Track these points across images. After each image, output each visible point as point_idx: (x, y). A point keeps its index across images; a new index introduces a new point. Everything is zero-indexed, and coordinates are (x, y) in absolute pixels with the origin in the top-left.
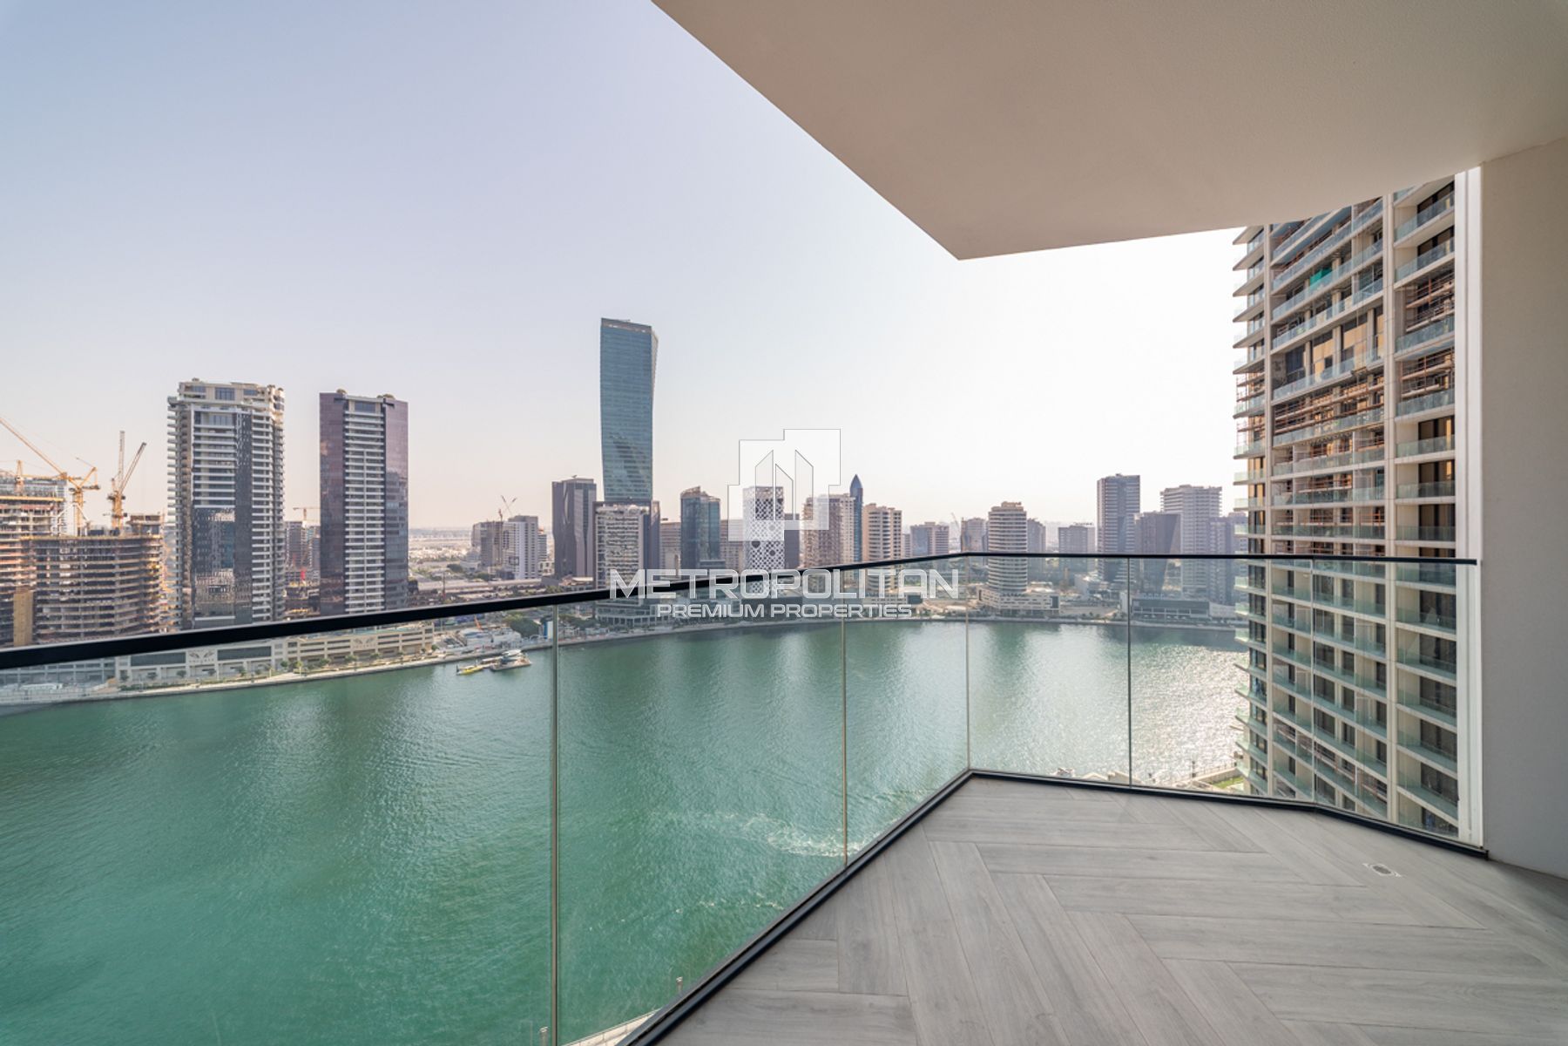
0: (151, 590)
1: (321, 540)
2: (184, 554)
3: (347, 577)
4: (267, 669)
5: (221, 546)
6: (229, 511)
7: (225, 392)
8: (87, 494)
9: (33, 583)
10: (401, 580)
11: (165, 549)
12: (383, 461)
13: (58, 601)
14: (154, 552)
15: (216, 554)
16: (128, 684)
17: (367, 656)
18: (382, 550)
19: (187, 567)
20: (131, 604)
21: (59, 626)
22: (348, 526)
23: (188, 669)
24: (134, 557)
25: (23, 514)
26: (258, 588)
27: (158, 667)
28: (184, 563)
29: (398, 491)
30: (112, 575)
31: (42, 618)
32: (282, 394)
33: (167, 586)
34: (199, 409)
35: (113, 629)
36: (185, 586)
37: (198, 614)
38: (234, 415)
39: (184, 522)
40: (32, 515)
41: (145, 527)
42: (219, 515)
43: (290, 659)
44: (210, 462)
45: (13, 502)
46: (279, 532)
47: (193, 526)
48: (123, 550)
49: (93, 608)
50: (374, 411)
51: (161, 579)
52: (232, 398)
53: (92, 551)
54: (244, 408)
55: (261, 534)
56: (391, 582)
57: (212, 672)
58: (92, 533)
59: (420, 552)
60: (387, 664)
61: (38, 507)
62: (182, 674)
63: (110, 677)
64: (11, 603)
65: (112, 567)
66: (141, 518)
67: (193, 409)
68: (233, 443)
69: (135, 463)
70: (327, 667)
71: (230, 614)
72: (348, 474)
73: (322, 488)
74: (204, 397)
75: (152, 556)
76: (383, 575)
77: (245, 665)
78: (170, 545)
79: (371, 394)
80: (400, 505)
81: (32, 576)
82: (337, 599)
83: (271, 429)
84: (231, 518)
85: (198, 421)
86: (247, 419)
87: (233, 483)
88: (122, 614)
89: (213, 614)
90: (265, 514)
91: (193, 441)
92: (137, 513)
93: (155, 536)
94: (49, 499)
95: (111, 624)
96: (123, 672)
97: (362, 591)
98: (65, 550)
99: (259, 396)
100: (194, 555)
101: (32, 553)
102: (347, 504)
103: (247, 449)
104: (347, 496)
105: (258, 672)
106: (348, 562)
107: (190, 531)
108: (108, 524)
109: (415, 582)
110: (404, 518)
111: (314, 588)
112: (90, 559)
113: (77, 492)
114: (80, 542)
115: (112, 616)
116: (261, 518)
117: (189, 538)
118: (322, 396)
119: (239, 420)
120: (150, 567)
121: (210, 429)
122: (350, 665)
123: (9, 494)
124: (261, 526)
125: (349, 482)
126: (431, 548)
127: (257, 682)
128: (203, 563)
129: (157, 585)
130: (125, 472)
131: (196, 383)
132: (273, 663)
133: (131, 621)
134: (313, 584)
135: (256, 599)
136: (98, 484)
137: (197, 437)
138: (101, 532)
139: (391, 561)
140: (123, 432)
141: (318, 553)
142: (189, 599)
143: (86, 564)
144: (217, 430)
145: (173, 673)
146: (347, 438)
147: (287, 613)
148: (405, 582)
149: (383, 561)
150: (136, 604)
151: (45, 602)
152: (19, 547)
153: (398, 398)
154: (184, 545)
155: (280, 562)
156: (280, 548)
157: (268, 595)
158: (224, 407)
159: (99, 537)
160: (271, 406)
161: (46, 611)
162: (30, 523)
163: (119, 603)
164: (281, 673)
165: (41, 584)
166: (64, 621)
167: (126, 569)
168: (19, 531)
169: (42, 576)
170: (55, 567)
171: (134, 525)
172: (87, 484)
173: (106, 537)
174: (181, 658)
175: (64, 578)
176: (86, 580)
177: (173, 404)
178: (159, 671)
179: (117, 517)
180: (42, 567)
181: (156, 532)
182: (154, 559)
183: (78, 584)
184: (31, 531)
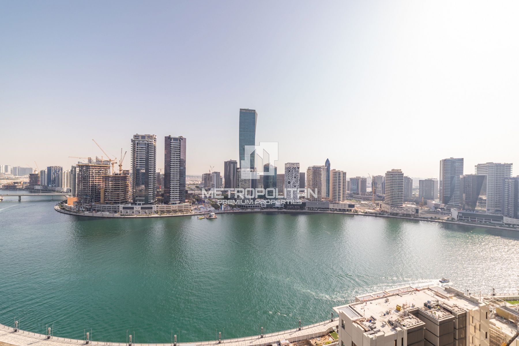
0: (127, 190)
1: (165, 178)
2: (134, 181)
3: (170, 188)
4: (152, 213)
5: (142, 179)
6: (143, 169)
7: (143, 137)
8: (115, 164)
9: (104, 187)
10: (184, 190)
11: (130, 179)
12: (180, 156)
13: (109, 192)
14: (128, 180)
15: (141, 181)
16: (122, 214)
17: (175, 211)
18: (179, 181)
19: (135, 184)
20: (123, 193)
21: (109, 198)
22: (171, 174)
23: (134, 211)
24: (124, 181)
25: (103, 170)
26: (150, 191)
27: (128, 210)
28: (134, 183)
29: (183, 164)
30: (119, 185)
31: (106, 196)
32: (156, 137)
33: (130, 189)
34: (138, 142)
35: (119, 199)
36: (134, 189)
37: (137, 197)
38: (145, 143)
39: (134, 172)
40: (104, 170)
41: (126, 172)
42: (142, 170)
43: (157, 211)
44: (140, 156)
45: (101, 166)
46: (155, 175)
47: (136, 173)
48: (122, 179)
49: (115, 194)
50: (177, 141)
51: (129, 187)
52: (145, 139)
53: (115, 179)
54: (147, 141)
55: (151, 176)
56: (181, 190)
57: (139, 213)
58: (116, 174)
59: (188, 182)
60: (180, 214)
61: (105, 168)
62: (133, 212)
63: (119, 212)
64: (100, 192)
65: (119, 183)
66: (125, 171)
67: (136, 142)
68: (145, 151)
69: (124, 156)
70: (165, 214)
71: (144, 197)
72: (171, 159)
73: (165, 163)
74: (139, 139)
75: (128, 181)
76: (179, 188)
77: (147, 211)
78: (131, 178)
79: (177, 136)
80: (184, 168)
81: (104, 185)
82: (168, 195)
83: (153, 147)
84: (144, 171)
85: (137, 145)
86: (148, 144)
87: (145, 162)
88: (121, 196)
89: (140, 197)
90: (152, 170)
91: (136, 151)
92: (124, 170)
93: (128, 176)
94: (107, 166)
95: (119, 198)
96: (121, 211)
97: (174, 193)
98: (110, 179)
99: (151, 138)
100: (136, 181)
101: (104, 179)
102: (171, 168)
103: (148, 152)
104: (171, 165)
105: (150, 214)
106: (171, 184)
107: (135, 175)
108: (118, 172)
109: (187, 191)
110: (185, 172)
111: (163, 191)
112: (115, 181)
113: (113, 164)
114: (113, 177)
115: (119, 196)
116: (151, 171)
117: (135, 176)
118: (165, 137)
119: (146, 144)
120: (127, 184)
121: (140, 147)
122: (171, 213)
123: (100, 164)
124: (151, 174)
125: (171, 161)
126: (191, 181)
127: (149, 216)
128: (138, 183)
129: (128, 189)
130: (122, 159)
131: (137, 135)
132: (153, 211)
133: (123, 198)
134: (162, 190)
135: (149, 194)
136: (117, 162)
137: (137, 150)
138: (117, 174)
139: (181, 184)
140: (122, 149)
141: (164, 181)
142: (135, 192)
143: (114, 182)
144: (142, 148)
145: (131, 212)
146: (171, 149)
147: (156, 198)
148: (185, 191)
149: (179, 184)
150: (124, 193)
151: (106, 192)
152: (102, 178)
153: (184, 137)
154: (134, 178)
155: (155, 184)
156: (155, 180)
157: (152, 193)
158: (143, 141)
159: (117, 176)
160: (154, 140)
161: (106, 194)
162: (104, 172)
163: (120, 193)
164: (155, 214)
165: (106, 187)
166: (110, 197)
167: (122, 184)
168: (102, 174)
169: (106, 185)
170: (108, 183)
171: (124, 173)
172: (115, 162)
173: (118, 176)
174: (133, 208)
175: (110, 186)
176: (114, 187)
177: (132, 141)
178: (128, 211)
179: (120, 171)
180: (106, 183)
181: (128, 175)
182: (127, 182)
183: (113, 188)
184: (104, 174)
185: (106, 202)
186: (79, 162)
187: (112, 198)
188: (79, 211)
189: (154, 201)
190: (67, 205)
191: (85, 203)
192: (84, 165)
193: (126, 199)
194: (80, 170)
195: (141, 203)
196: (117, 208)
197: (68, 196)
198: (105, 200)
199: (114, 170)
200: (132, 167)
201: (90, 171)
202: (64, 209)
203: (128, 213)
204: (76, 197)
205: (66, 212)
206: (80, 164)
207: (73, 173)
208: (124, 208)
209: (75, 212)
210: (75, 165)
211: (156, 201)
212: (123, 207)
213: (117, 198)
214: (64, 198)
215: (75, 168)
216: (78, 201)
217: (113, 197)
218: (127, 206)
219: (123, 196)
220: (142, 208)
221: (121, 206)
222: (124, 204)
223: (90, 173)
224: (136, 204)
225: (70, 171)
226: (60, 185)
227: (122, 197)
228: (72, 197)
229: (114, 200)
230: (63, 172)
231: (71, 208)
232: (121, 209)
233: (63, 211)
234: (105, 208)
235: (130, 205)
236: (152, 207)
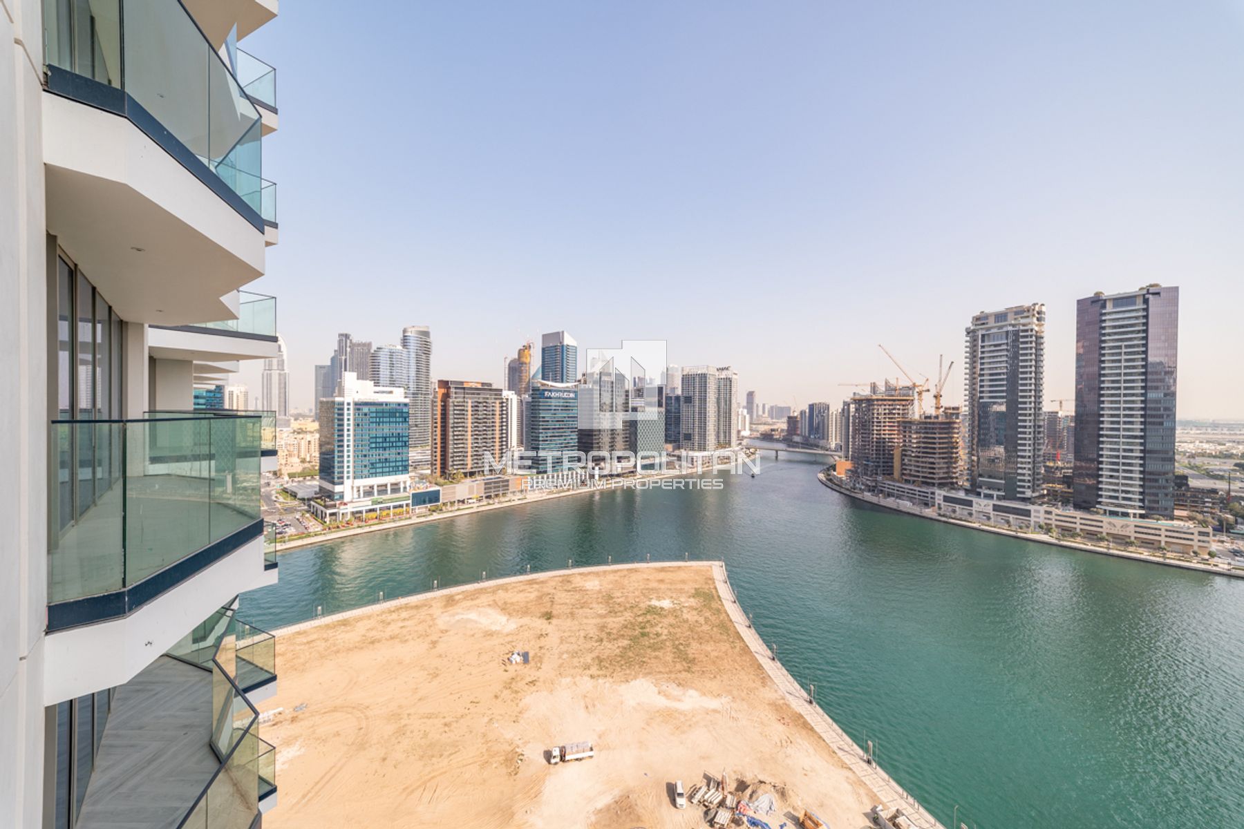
0: (954, 455)
1: (1076, 428)
2: (973, 433)
3: (1101, 463)
4: (1028, 527)
5: (996, 429)
6: (1001, 404)
7: (1000, 317)
8: (924, 394)
9: (901, 445)
10: (1165, 473)
11: (962, 429)
12: (1145, 352)
13: (910, 456)
14: (956, 431)
15: (993, 434)
16: (942, 512)
17: (1123, 541)
18: (1142, 441)
19: (975, 442)
20: (944, 463)
21: (911, 470)
22: (1102, 416)
23: (974, 512)
24: (945, 433)
25: (898, 407)
26: (1022, 463)
27: (958, 506)
28: (973, 439)
29: (1162, 380)
30: (934, 443)
31: (905, 464)
32: (1044, 309)
33: (962, 453)
34: (984, 332)
35: (935, 476)
36: (973, 455)
37: (980, 475)
38: (1007, 332)
39: (973, 412)
40: (901, 407)
41: (953, 412)
42: (995, 406)
43: (1046, 524)
44: (990, 369)
45: (894, 400)
46: (1039, 420)
47: (979, 415)
48: (940, 428)
49: (926, 462)
50: (1134, 304)
51: (960, 448)
52: (1006, 320)
53: (926, 428)
54: (1014, 326)
55: (1025, 421)
56: (1150, 473)
57: (989, 518)
58: (926, 418)
59: (1191, 446)
60: (1145, 554)
62: (971, 514)
63: (933, 506)
64: (893, 454)
65: (934, 438)
66: (949, 409)
67: (980, 333)
68: (1005, 353)
69: (948, 374)
70: (1079, 539)
71: (1001, 479)
72: (1104, 368)
73: (1078, 382)
74: (987, 323)
75: (955, 433)
76: (1141, 465)
77: (1011, 519)
78: (965, 427)
80: (1166, 395)
81: (901, 441)
82: (1090, 482)
83: (1034, 338)
84: (1003, 408)
85: (983, 341)
86: (1016, 334)
87: (1005, 383)
88: (940, 468)
89: (990, 477)
90: (1028, 406)
91: (980, 356)
92: (947, 406)
93: (958, 421)
94: (908, 398)
95: (933, 473)
96: (939, 504)
97: (1117, 478)
98: (914, 427)
99: (1025, 314)
100: (979, 434)
101: (901, 428)
102: (1103, 395)
103: (1015, 357)
104: (1103, 389)
105: (1021, 528)
106: (1102, 449)
107: (977, 418)
108: (932, 412)
109: (1185, 478)
110: (1170, 411)
111: (1068, 468)
112: (924, 433)
113: (920, 393)
114: (921, 423)
115: (934, 468)
116: (1025, 409)
117: (976, 423)
118: (1079, 302)
119: (1010, 335)
120: (954, 440)
121: (991, 346)
122: (1102, 544)
123: (893, 396)
124: (1025, 415)
125: (1104, 375)
126: (1208, 442)
127: (1019, 534)
128: (984, 440)
129: (957, 453)
130: (943, 380)
131: (982, 315)
132: (1032, 523)
133: (944, 473)
134: (1068, 465)
135: (1020, 471)
136: (929, 388)
137: (983, 352)
138: (930, 417)
139: (1151, 452)
140: (942, 355)
141: (1072, 439)
142: (975, 464)
143: (923, 435)
144: (995, 346)
145: (966, 512)
146: (1104, 335)
147: (1044, 486)
148: (1171, 475)
149: (1142, 451)
150: (946, 463)
151: (906, 455)
152: (896, 424)
154: (973, 427)
155: (1039, 444)
156: (1039, 433)
157: (1029, 469)
158: (1001, 327)
159: (928, 420)
160: (1035, 320)
161: (906, 460)
162: (901, 412)
163: (938, 461)
164: (1039, 533)
165: (904, 446)
166: (913, 468)
167: (941, 441)
168: (897, 416)
169: (905, 441)
170: (910, 436)
171: (946, 413)
172: (924, 389)
173: (932, 420)
174: (970, 504)
175: (914, 443)
176: (923, 445)
177: (969, 332)
178: (957, 509)
179: (937, 408)
180: (905, 436)
181: (957, 418)
182: (956, 436)
183: (919, 447)
184: (901, 416)
185: (904, 477)
186: (854, 394)
187: (918, 472)
188: (854, 489)
189: (1036, 494)
190: (835, 473)
191: (866, 474)
192: (863, 398)
193: (952, 478)
194: (856, 409)
195: (995, 493)
196: (930, 496)
197: (837, 458)
198: (903, 474)
199: (923, 407)
200: (967, 398)
201: (873, 409)
202: (830, 480)
203: (958, 513)
204: (849, 462)
205: (834, 487)
206: (857, 397)
207: (846, 414)
208: (946, 499)
209: (848, 489)
210: (848, 400)
211: (1043, 496)
212: (945, 497)
213: (930, 473)
214: (831, 461)
215: (849, 405)
216: (853, 469)
217: (920, 469)
218: (953, 494)
219: (945, 470)
220: (996, 508)
221: (940, 494)
222: (946, 489)
223: (873, 414)
224: (979, 494)
225: (840, 410)
226: (826, 436)
227: (942, 471)
228: (843, 460)
229: (923, 477)
230: (830, 412)
231: (841, 480)
232: (939, 500)
233: (829, 483)
234: (904, 492)
235: (961, 495)
236: (1029, 511)
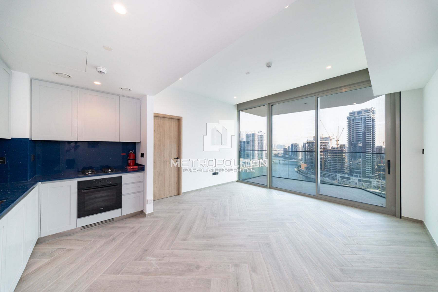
0: (344, 162)
2: (350, 154)
4: (370, 187)
6: (360, 143)
7: (359, 112)
8: (333, 140)
9: (324, 158)
13: (328, 162)
15: (357, 154)
16: (339, 182)
19: (351, 157)
20: (340, 164)
21: (328, 167)
23: (351, 182)
24: (340, 154)
25: (323, 145)
26: (368, 164)
27: (345, 180)
30: (336, 157)
32: (375, 109)
33: (347, 161)
36: (350, 162)
37: (353, 169)
38: (362, 118)
39: (350, 146)
40: (324, 145)
42: (358, 144)
43: (377, 186)
44: (356, 131)
45: (322, 142)
46: (374, 149)
47: (352, 147)
48: (338, 152)
49: (333, 164)
51: (346, 159)
53: (333, 152)
54: (365, 115)
57: (356, 184)
58: (333, 148)
61: (325, 143)
62: (350, 183)
63: (336, 180)
66: (342, 145)
67: (352, 118)
71: (361, 170)
74: (354, 115)
75: (344, 154)
78: (347, 152)
81: (324, 157)
83: (371, 120)
84: (361, 145)
85: (353, 121)
86: (365, 118)
87: (361, 136)
88: (338, 166)
89: (357, 169)
92: (341, 144)
93: (345, 149)
94: (327, 141)
95: (336, 168)
96: (338, 179)
99: (368, 111)
101: (324, 152)
105: (368, 187)
112: (333, 154)
113: (331, 140)
114: (331, 150)
115: (336, 166)
116: (369, 145)
117: (351, 150)
119: (363, 119)
120: (343, 156)
121: (356, 123)
124: (369, 147)
128: (354, 156)
130: (339, 135)
131: (353, 112)
132: (372, 186)
135: (367, 167)
136: (334, 138)
137: (353, 125)
140: (338, 126)
142: (351, 165)
144: (358, 123)
145: (348, 182)
147: (377, 172)
151: (326, 162)
154: (350, 152)
157: (371, 166)
158: (359, 116)
160: (372, 113)
161: (326, 164)
163: (338, 164)
164: (374, 189)
165: (325, 158)
167: (339, 157)
168: (323, 148)
169: (325, 157)
170: (327, 155)
171: (340, 147)
172: (332, 138)
173: (335, 149)
174: (349, 179)
175: (329, 157)
176: (332, 158)
177: (348, 118)
178: (345, 181)
179: (337, 145)
180: (326, 155)
181: (344, 148)
185: (326, 170)
186: (308, 140)
188: (308, 174)
189: (374, 175)
190: (301, 168)
191: (312, 168)
192: (311, 141)
193: (343, 170)
194: (308, 146)
195: (359, 175)
196: (335, 176)
197: (301, 163)
198: (325, 168)
199: (333, 145)
200: (348, 141)
202: (299, 171)
204: (306, 164)
205: (301, 173)
206: (309, 141)
207: (304, 147)
208: (341, 177)
209: (305, 174)
210: (305, 142)
211: (376, 176)
212: (340, 176)
215: (305, 144)
216: (307, 167)
217: (331, 167)
218: (343, 175)
219: (340, 167)
220: (359, 180)
222: (341, 173)
223: (314, 147)
224: (353, 175)
225: (302, 146)
226: (298, 156)
228: (304, 164)
229: (333, 169)
230: (299, 147)
231: (303, 171)
232: (339, 177)
233: (299, 172)
234: (326, 175)
235: (346, 176)
236: (371, 181)
